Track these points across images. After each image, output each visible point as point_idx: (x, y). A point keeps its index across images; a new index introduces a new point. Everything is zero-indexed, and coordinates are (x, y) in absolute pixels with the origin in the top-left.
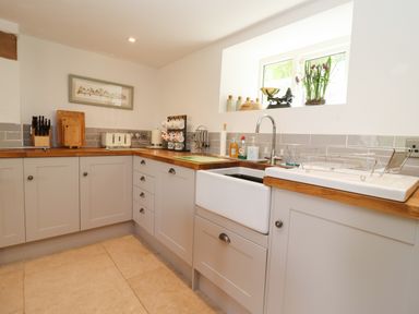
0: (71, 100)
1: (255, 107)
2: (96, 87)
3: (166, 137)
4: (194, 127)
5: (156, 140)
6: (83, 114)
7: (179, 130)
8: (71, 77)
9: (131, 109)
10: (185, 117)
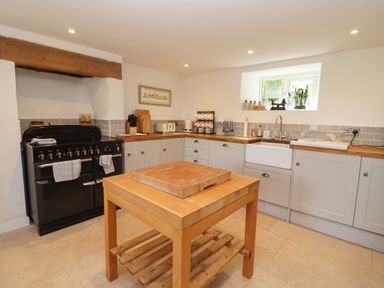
0: (140, 103)
1: (263, 108)
2: (152, 92)
3: (198, 125)
4: (220, 119)
5: (188, 127)
6: (148, 111)
7: (209, 121)
8: (140, 87)
9: (169, 106)
10: (213, 112)
